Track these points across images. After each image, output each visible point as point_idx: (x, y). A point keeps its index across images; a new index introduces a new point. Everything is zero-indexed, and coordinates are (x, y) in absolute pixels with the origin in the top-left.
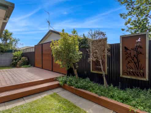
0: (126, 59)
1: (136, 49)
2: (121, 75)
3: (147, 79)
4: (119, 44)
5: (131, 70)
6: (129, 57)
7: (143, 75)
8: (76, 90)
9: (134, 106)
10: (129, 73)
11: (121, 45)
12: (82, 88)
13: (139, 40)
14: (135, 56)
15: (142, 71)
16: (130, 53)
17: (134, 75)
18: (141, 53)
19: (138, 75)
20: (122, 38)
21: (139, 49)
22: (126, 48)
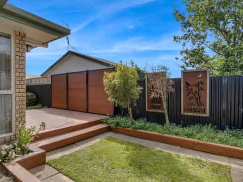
0: (188, 95)
1: (197, 85)
2: (182, 113)
3: (207, 115)
4: (180, 79)
5: (193, 107)
6: (190, 93)
7: (204, 111)
8: (135, 132)
9: (199, 139)
10: (191, 110)
11: (182, 80)
12: (140, 129)
13: (200, 76)
14: (196, 92)
15: (203, 107)
16: (192, 89)
17: (196, 111)
18: (202, 89)
19: (199, 111)
20: (184, 72)
21: (200, 85)
22: (187, 83)
